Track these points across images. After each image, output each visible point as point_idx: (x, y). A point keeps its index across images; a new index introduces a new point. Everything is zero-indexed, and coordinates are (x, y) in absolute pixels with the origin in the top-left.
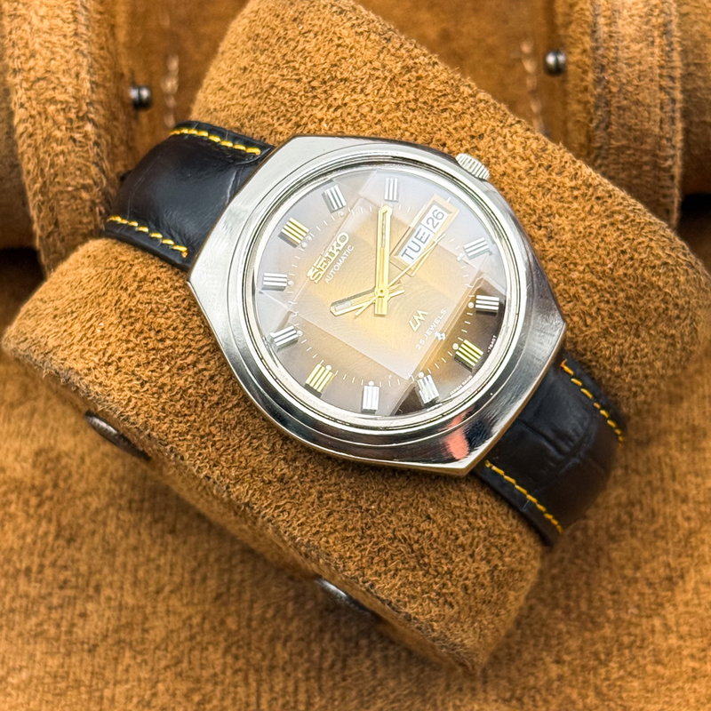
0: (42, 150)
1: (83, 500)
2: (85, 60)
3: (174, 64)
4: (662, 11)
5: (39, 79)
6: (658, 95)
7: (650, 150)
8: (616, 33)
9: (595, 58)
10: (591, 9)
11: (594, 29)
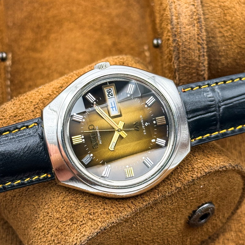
4: (197, 14)
6: (198, 46)
7: (195, 68)
8: (180, 22)
9: (173, 32)
10: (170, 14)
11: (172, 21)
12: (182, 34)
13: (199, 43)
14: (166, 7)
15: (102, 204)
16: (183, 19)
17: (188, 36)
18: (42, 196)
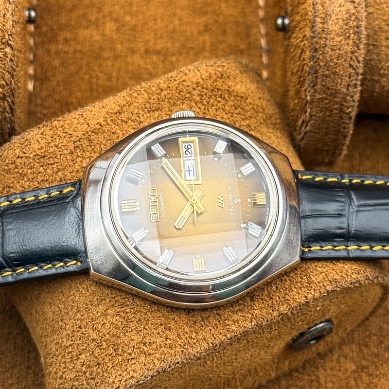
2: (11, 6)
6: (349, 70)
7: (339, 102)
9: (312, 43)
10: (313, 12)
11: (314, 25)
12: (327, 48)
13: (351, 66)
15: (164, 329)
16: (332, 25)
17: (335, 53)
18: (73, 296)
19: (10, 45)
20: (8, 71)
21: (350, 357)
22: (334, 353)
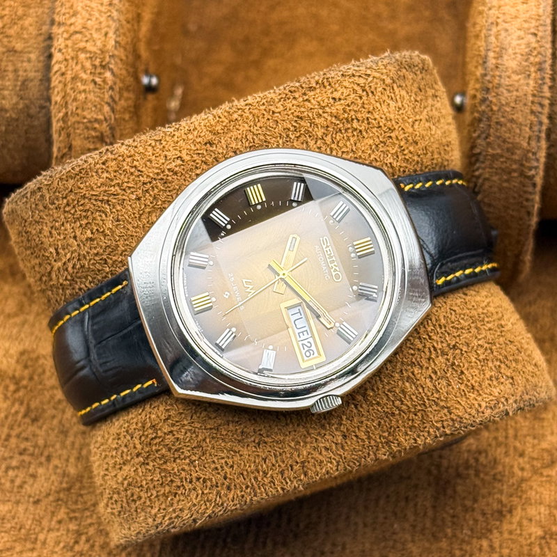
0: (69, 86)
1: (51, 392)
2: (114, 24)
3: (179, 91)
4: (539, 53)
5: (76, 32)
6: (529, 117)
7: (519, 161)
8: (501, 65)
9: (483, 83)
10: (485, 45)
11: (485, 60)
12: (501, 89)
13: (532, 112)
14: (480, 31)
16: (507, 60)
17: (512, 96)
19: (111, 70)
20: (107, 103)
21: (536, 521)
22: (514, 513)
